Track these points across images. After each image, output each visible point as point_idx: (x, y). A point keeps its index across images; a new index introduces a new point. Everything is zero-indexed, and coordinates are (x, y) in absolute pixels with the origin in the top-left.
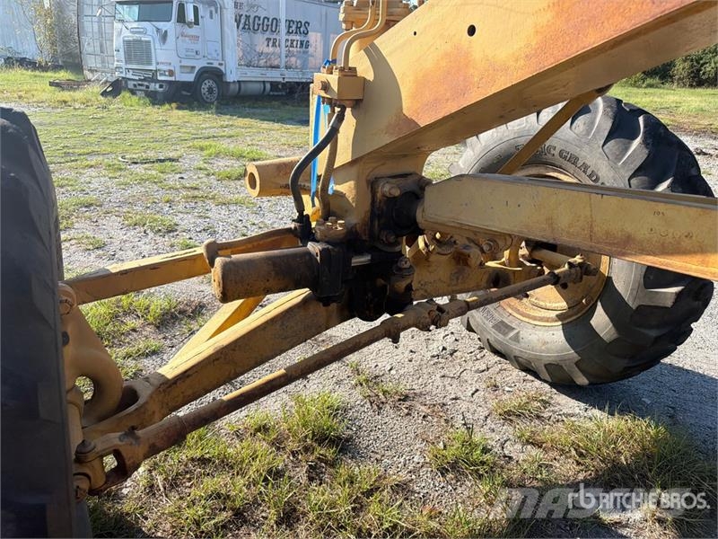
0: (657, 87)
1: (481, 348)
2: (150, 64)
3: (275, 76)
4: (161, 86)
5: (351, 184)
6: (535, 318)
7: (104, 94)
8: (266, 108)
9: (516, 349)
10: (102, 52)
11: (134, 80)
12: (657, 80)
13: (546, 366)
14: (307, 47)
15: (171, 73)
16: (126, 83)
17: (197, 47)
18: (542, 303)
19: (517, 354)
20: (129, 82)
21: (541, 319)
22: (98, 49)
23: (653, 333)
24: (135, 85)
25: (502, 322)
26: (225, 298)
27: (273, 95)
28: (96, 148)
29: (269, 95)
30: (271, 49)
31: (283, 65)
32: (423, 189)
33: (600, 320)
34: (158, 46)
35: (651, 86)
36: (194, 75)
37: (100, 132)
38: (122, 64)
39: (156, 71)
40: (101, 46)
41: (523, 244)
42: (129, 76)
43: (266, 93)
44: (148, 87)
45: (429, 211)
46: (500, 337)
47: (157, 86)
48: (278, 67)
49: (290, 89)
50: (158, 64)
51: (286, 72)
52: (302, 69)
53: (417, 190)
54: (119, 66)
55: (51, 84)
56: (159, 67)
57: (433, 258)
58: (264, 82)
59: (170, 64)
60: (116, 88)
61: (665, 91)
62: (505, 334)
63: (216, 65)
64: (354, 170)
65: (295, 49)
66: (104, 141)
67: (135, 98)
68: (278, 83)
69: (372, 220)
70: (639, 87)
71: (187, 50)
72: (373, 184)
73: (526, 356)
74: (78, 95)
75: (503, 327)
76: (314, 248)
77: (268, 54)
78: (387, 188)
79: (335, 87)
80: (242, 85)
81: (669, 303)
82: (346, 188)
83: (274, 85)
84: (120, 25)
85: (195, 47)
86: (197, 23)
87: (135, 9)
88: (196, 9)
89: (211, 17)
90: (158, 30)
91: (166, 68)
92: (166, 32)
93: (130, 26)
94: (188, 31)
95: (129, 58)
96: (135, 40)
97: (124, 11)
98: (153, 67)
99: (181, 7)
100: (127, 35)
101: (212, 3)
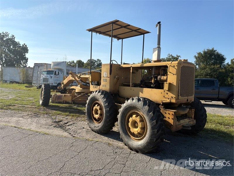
7: (37, 88)
10: (37, 80)
22: (36, 79)
34: (50, 79)
36: (57, 84)
38: (42, 82)
40: (37, 79)
55: (25, 87)
60: (40, 87)
74: (32, 88)
84: (43, 75)
85: (57, 79)
86: (58, 75)
87: (46, 72)
88: (58, 72)
89: (61, 73)
90: (50, 76)
91: (51, 83)
92: (52, 77)
93: (45, 75)
94: (56, 76)
95: (44, 81)
96: (45, 78)
97: (44, 73)
98: (48, 83)
99: (55, 72)
100: (44, 77)
101: (62, 71)
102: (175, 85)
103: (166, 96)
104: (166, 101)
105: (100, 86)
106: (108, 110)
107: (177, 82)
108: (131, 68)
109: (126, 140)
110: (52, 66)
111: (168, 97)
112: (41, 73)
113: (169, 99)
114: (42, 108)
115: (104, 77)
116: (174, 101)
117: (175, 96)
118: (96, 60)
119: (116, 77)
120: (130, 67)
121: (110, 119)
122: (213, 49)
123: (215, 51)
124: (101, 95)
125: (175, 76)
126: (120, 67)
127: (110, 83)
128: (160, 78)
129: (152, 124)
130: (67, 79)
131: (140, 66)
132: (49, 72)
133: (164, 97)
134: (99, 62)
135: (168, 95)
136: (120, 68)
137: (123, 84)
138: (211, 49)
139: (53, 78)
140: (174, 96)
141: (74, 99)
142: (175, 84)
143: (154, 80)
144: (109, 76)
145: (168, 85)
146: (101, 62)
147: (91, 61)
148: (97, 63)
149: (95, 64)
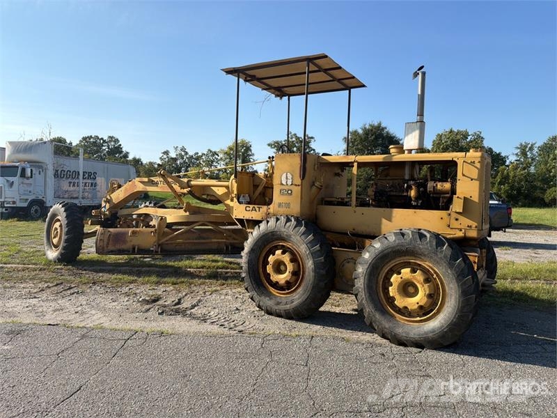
2: (1, 198)
4: (7, 210)
15: (14, 202)
17: (31, 189)
30: (72, 188)
31: (81, 196)
34: (7, 189)
36: (27, 204)
39: (4, 202)
47: (4, 210)
48: (77, 198)
49: (84, 210)
50: (5, 198)
51: (82, 200)
52: (92, 198)
56: (7, 200)
59: (14, 198)
63: (40, 198)
64: (108, 210)
65: (87, 188)
71: (25, 191)
72: (110, 212)
77: (70, 191)
79: (106, 200)
82: (107, 213)
85: (28, 189)
86: (31, 177)
88: (32, 170)
90: (8, 181)
91: (10, 200)
92: (13, 182)
94: (26, 181)
98: (2, 200)
99: (23, 170)
101: (41, 167)
102: (477, 200)
103: (455, 224)
104: (455, 236)
105: (271, 206)
106: (323, 261)
107: (480, 195)
108: (355, 164)
109: (387, 326)
110: (7, 152)
111: (459, 227)
113: (461, 230)
114: (62, 269)
115: (282, 184)
116: (473, 234)
117: (476, 224)
118: (106, 138)
119: (317, 184)
120: (352, 163)
121: (325, 282)
122: (380, 124)
123: (383, 129)
124: (295, 227)
125: (476, 184)
126: (321, 161)
127: (301, 198)
128: (434, 187)
129: (464, 283)
130: (126, 189)
131: (381, 161)
133: (449, 226)
135: (459, 222)
136: (321, 163)
137: (326, 201)
138: (376, 124)
139: (14, 185)
140: (474, 224)
141: (163, 240)
142: (476, 198)
143: (418, 192)
144: (298, 181)
145: (462, 201)
146: (120, 145)
147: (92, 140)
148: (108, 146)
149: (104, 148)
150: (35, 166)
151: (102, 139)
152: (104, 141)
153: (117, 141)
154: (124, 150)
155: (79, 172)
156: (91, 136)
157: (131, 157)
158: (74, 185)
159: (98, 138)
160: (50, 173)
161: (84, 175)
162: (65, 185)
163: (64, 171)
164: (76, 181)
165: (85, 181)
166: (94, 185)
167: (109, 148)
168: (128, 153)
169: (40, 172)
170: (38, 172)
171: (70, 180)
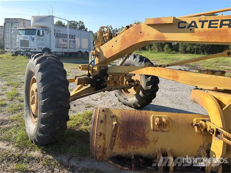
0: (175, 54)
1: (122, 104)
2: (29, 47)
3: (66, 50)
4: (32, 53)
5: (97, 67)
6: (131, 96)
7: (13, 55)
8: (64, 59)
9: (128, 102)
11: (22, 51)
12: (175, 52)
13: (133, 104)
14: (75, 42)
15: (35, 49)
16: (20, 52)
17: (43, 42)
18: (132, 94)
19: (128, 103)
20: (21, 52)
21: (132, 96)
22: (10, 42)
23: (149, 94)
24: (23, 53)
25: (125, 98)
26: (78, 84)
27: (65, 56)
28: (17, 70)
29: (64, 56)
30: (64, 43)
31: (68, 47)
32: (108, 68)
33: (141, 93)
34: (31, 42)
35: (173, 53)
36: (42, 50)
37: (16, 66)
38: (19, 47)
39: (30, 49)
41: (127, 82)
42: (21, 50)
43: (63, 55)
44: (27, 53)
45: (109, 71)
46: (125, 101)
47: (30, 53)
48: (66, 48)
49: (70, 54)
50: (31, 47)
51: (69, 49)
52: (74, 48)
53: (107, 69)
54: (18, 47)
56: (31, 48)
57: (110, 81)
58: (62, 52)
59: (35, 47)
60: (17, 54)
61: (177, 55)
62: (125, 100)
63: (48, 47)
64: (97, 65)
65: (71, 43)
66: (19, 68)
67: (23, 57)
68: (66, 52)
69: (100, 73)
70: (170, 54)
71: (40, 43)
72: (100, 68)
73: (129, 103)
74: (4, 55)
75: (125, 99)
76: (91, 77)
77: (63, 44)
78: (102, 68)
79: (94, 53)
80: (56, 53)
81: (150, 88)
82: (96, 68)
83: (66, 53)
84: (19, 36)
85: (42, 42)
86: (43, 36)
87: (24, 31)
88: (43, 32)
89: (47, 34)
90: (31, 37)
91: (33, 48)
92: (34, 38)
93: (22, 36)
94: (40, 38)
95: (21, 45)
96: (24, 40)
97: (20, 32)
98: (29, 48)
99: (39, 31)
100: (21, 38)
101: (48, 30)
110: (32, 22)
112: (16, 33)
118: (78, 22)
132: (29, 32)
134: (81, 24)
139: (35, 40)
146: (84, 25)
147: (72, 23)
148: (79, 25)
149: (77, 26)
150: (44, 30)
151: (77, 22)
152: (77, 23)
153: (82, 23)
154: (85, 27)
155: (67, 35)
156: (72, 21)
157: (88, 30)
158: (65, 41)
159: (75, 22)
160: (53, 34)
161: (69, 36)
162: (61, 41)
163: (61, 34)
164: (66, 39)
165: (70, 39)
166: (74, 42)
167: (79, 26)
168: (87, 29)
169: (47, 33)
170: (46, 33)
171: (63, 39)
